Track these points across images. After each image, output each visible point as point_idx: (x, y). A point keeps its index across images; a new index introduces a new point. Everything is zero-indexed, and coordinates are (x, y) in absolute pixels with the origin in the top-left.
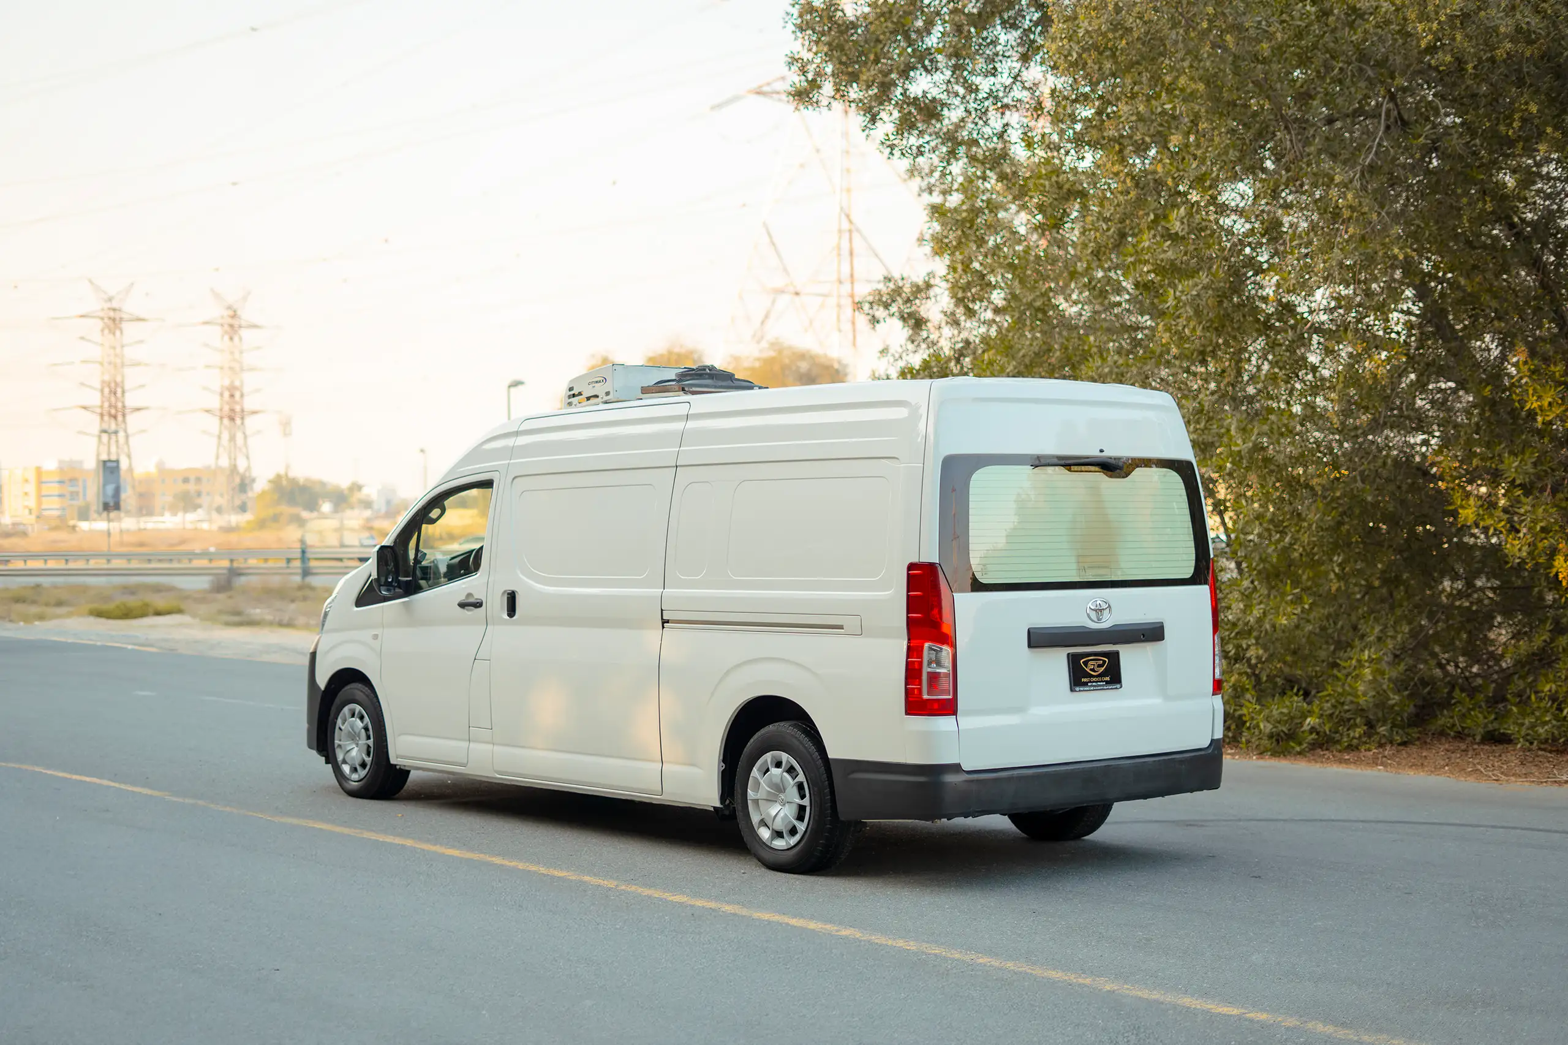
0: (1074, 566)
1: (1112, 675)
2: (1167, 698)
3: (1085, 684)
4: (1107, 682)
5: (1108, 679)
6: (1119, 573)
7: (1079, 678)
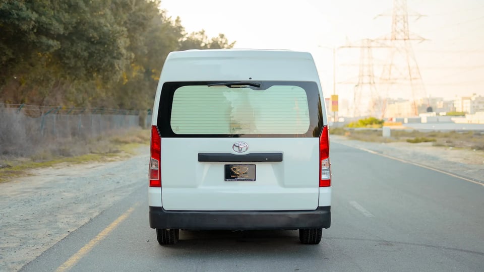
4: (247, 178)
5: (247, 176)
7: (230, 175)
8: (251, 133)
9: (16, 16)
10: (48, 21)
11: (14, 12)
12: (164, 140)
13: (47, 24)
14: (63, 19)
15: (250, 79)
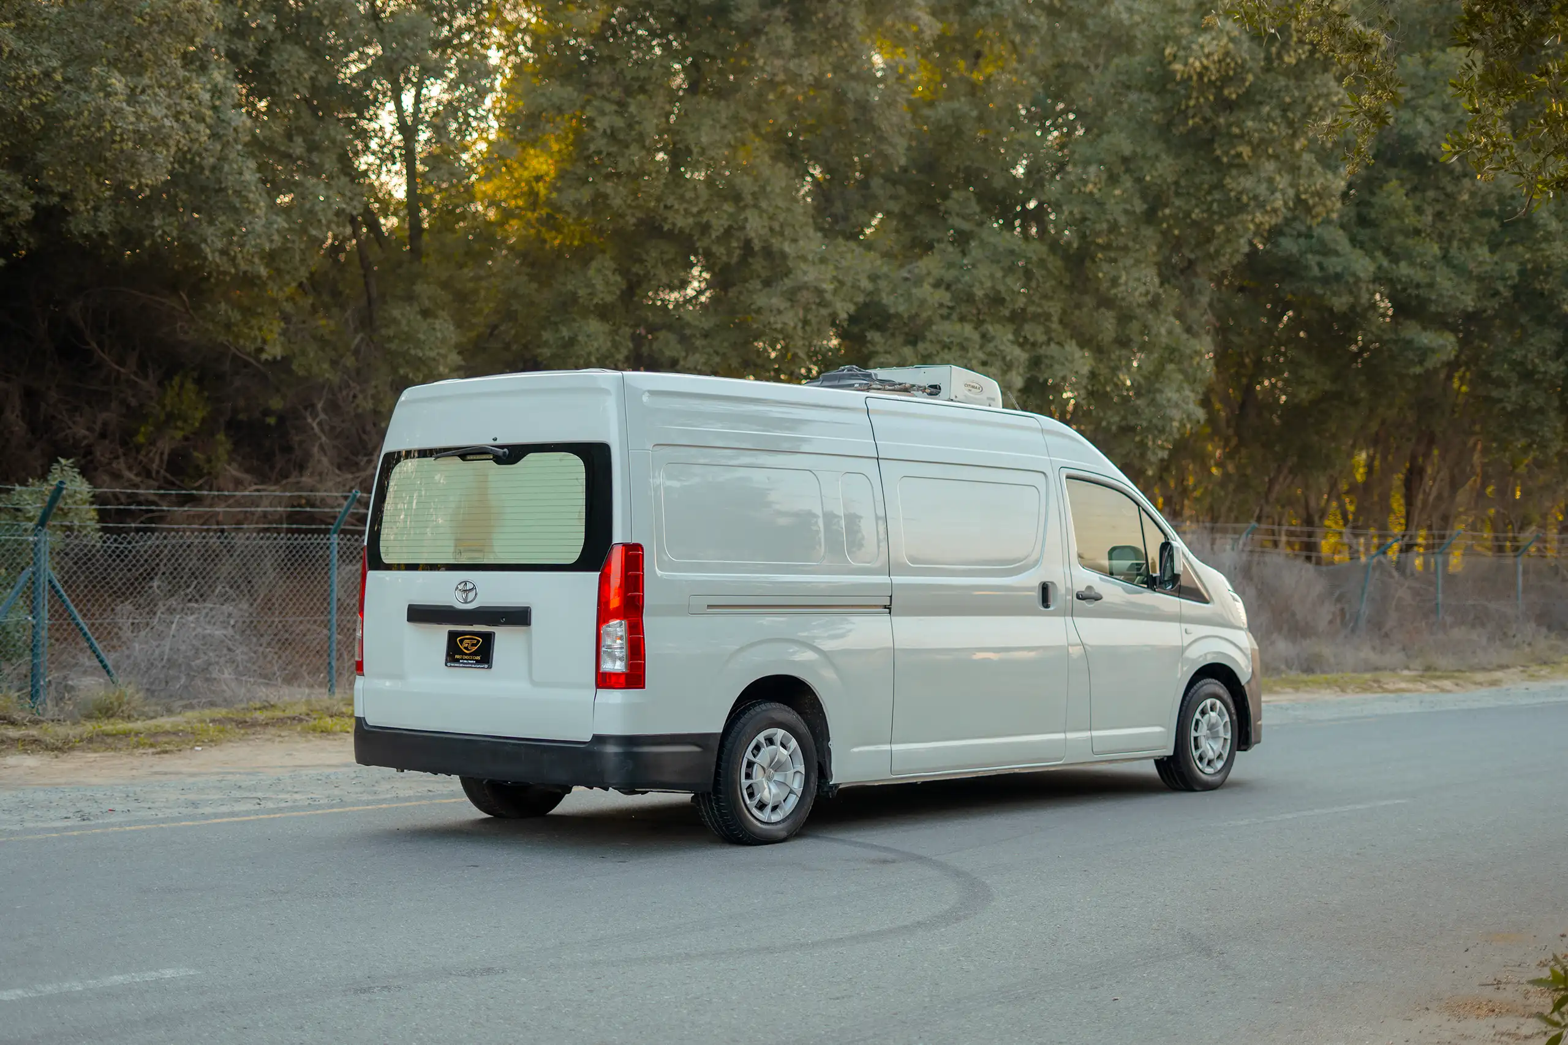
0: (452, 549)
1: (483, 654)
2: (534, 683)
3: (457, 661)
4: (478, 662)
5: (478, 658)
6: (492, 556)
7: (454, 654)
8: (486, 562)
9: (1316, 271)
10: (1419, 275)
11: (1312, 259)
12: (371, 574)
13: (1418, 286)
14: (1472, 266)
15: (495, 439)
